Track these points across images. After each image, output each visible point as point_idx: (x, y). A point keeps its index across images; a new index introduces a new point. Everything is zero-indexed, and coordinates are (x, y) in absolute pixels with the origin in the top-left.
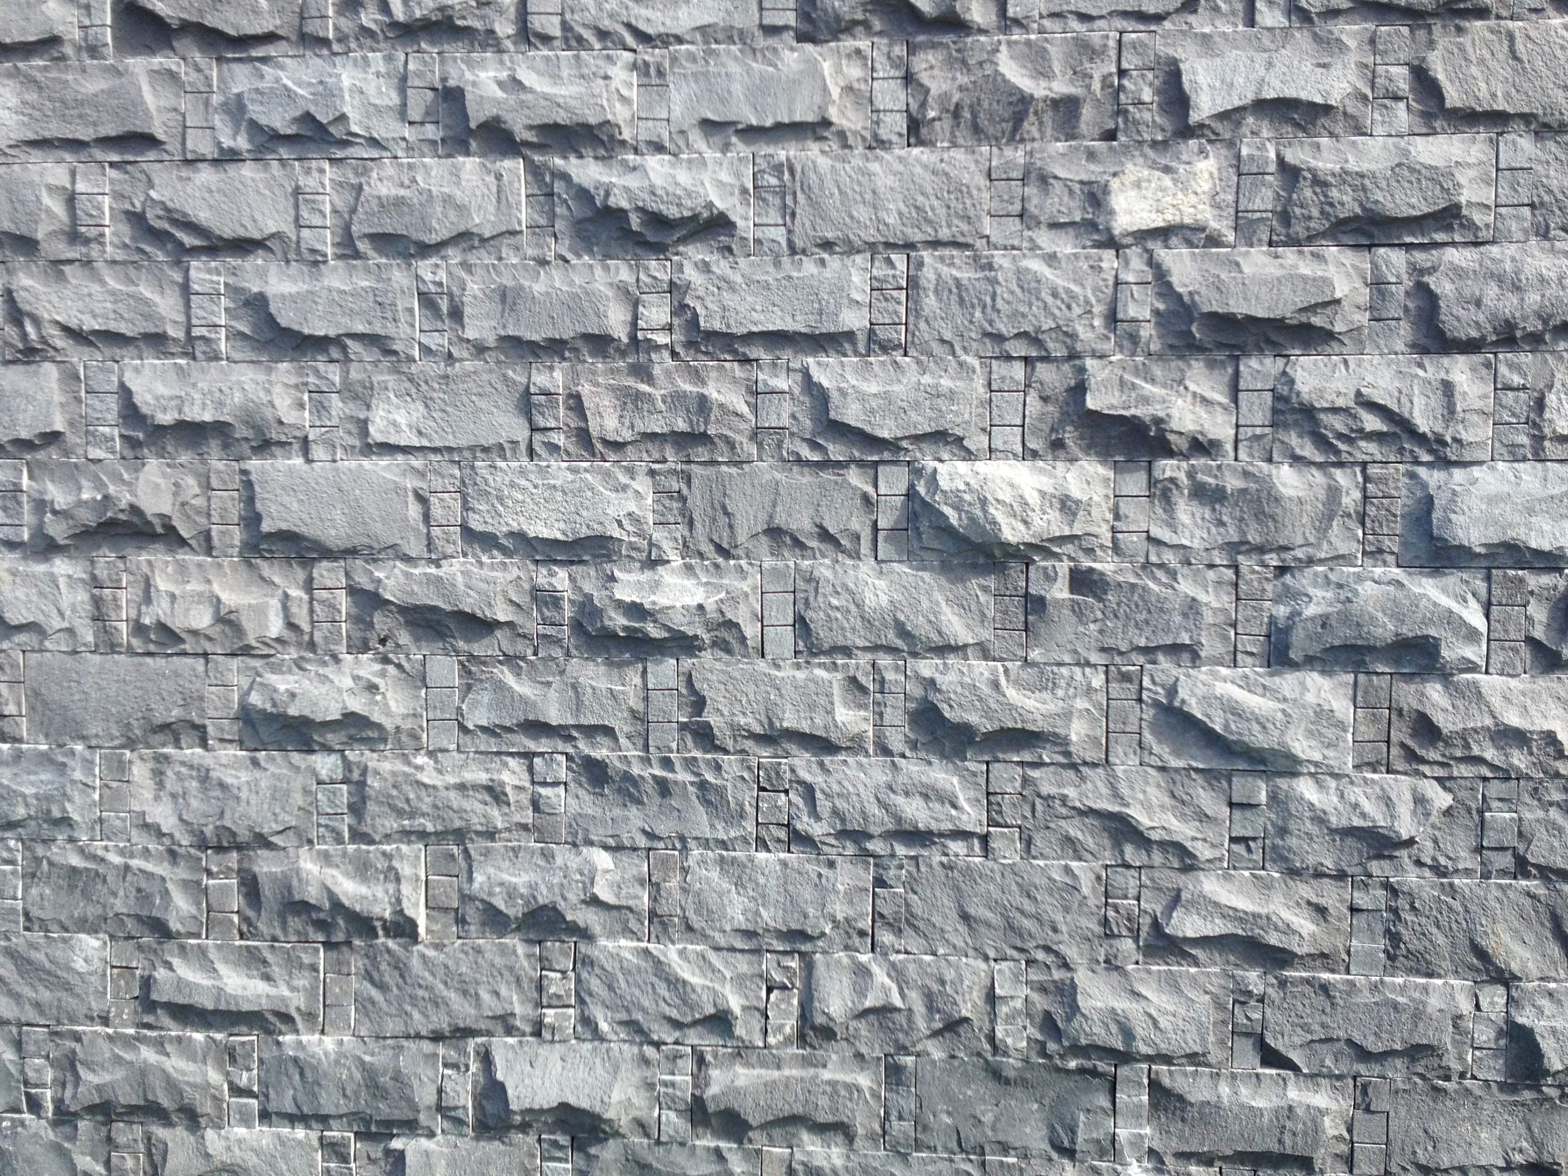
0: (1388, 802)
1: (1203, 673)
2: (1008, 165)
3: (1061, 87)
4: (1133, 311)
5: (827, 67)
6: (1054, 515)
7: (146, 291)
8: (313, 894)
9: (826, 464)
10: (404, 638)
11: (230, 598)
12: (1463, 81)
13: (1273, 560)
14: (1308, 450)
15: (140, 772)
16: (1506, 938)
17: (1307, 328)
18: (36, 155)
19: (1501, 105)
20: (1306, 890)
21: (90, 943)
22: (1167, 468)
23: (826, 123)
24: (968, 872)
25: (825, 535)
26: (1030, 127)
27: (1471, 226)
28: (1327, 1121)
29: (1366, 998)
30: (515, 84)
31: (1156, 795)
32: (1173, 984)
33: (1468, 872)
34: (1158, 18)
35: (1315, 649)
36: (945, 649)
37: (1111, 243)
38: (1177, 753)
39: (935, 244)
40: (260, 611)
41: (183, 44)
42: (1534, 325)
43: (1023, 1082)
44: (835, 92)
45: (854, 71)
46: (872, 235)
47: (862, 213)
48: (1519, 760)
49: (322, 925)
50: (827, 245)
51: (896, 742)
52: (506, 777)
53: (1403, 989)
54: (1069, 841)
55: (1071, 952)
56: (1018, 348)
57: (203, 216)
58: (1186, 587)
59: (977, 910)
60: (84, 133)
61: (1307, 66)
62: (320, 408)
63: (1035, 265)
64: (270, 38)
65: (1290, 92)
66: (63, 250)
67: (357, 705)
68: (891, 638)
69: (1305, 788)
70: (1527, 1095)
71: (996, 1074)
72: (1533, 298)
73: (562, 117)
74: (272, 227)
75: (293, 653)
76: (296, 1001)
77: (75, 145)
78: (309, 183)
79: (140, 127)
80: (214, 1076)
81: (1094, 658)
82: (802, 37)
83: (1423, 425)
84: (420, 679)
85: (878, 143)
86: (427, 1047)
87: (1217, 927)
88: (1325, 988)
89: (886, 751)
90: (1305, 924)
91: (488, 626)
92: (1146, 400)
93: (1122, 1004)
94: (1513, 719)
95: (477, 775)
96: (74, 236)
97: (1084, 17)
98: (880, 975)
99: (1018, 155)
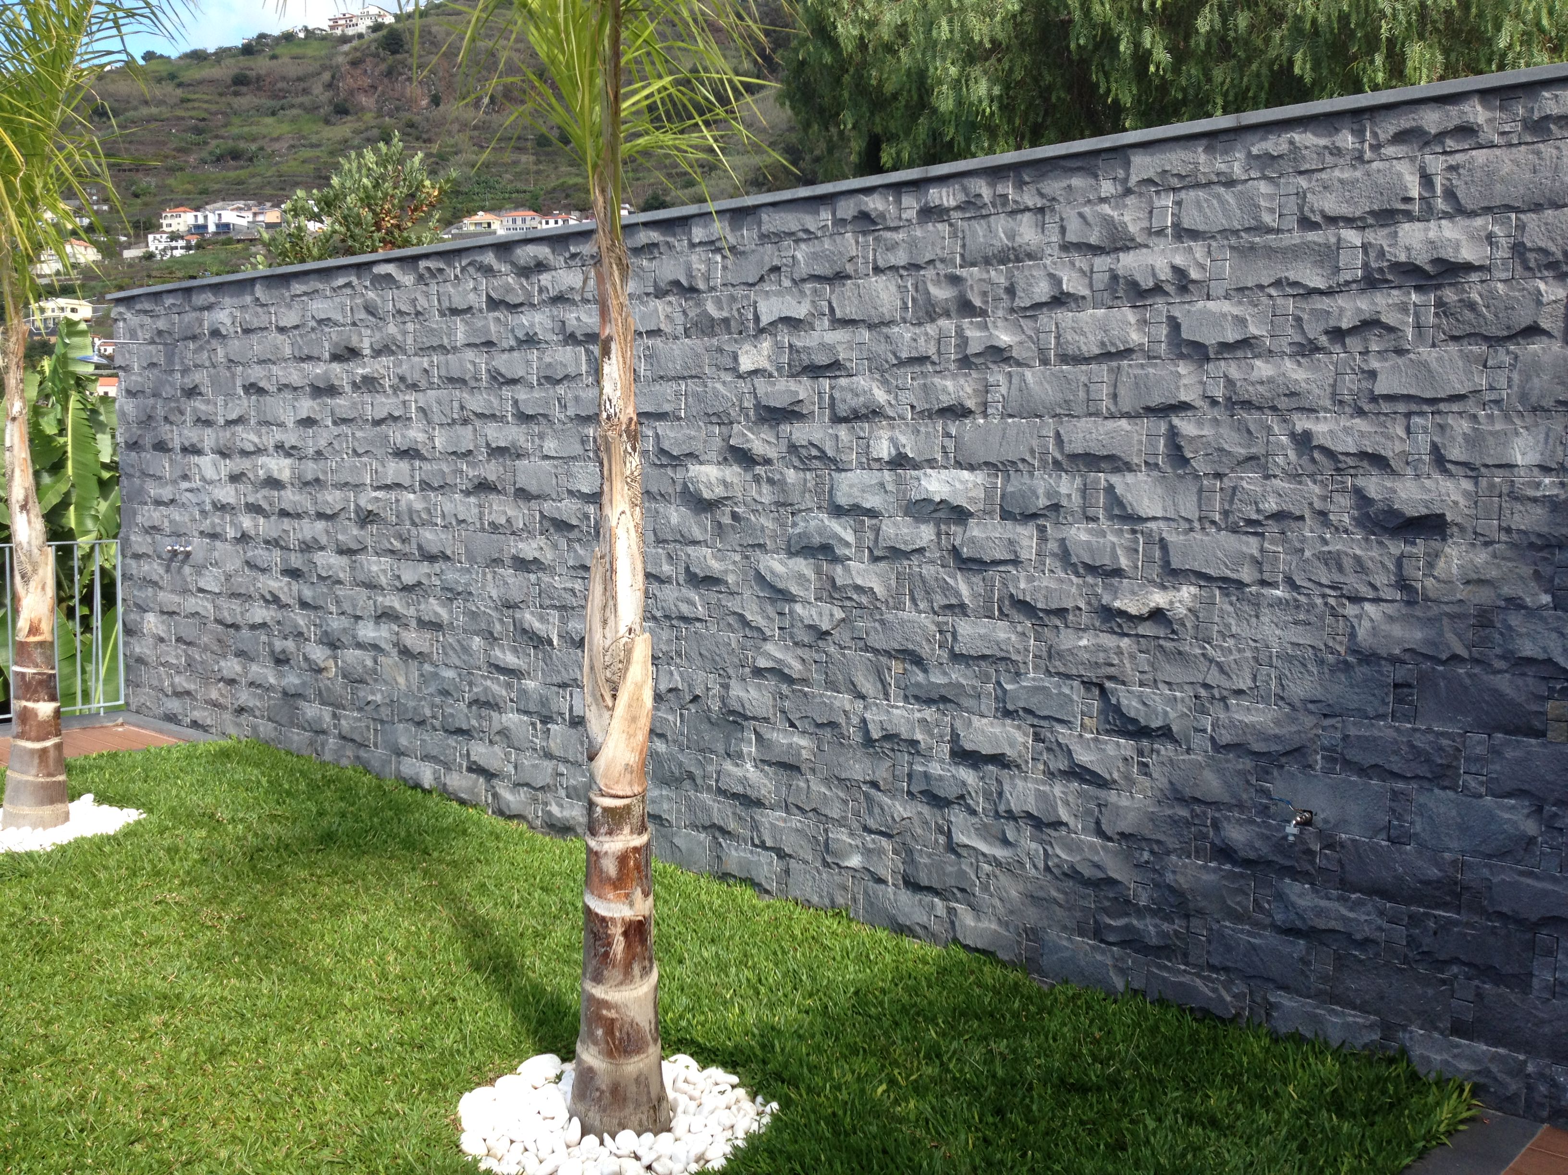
0: (821, 614)
1: (768, 557)
2: (712, 345)
3: (725, 314)
4: (746, 405)
5: (660, 309)
6: (722, 488)
7: (492, 399)
8: (526, 626)
9: (662, 466)
10: (552, 530)
11: (510, 513)
12: (843, 307)
13: (789, 509)
14: (797, 463)
15: (489, 576)
16: (861, 678)
17: (793, 412)
18: (468, 349)
19: (854, 317)
20: (799, 652)
21: (477, 639)
22: (759, 470)
23: (660, 330)
24: (701, 635)
25: (662, 495)
26: (717, 329)
27: (846, 368)
28: (804, 752)
29: (818, 700)
30: (578, 319)
31: (755, 608)
32: (759, 687)
33: (850, 648)
34: (753, 285)
35: (798, 548)
36: (695, 543)
37: (740, 376)
38: (762, 590)
39: (692, 377)
40: (517, 517)
41: (502, 308)
42: (864, 411)
43: (718, 725)
44: (662, 318)
45: (669, 310)
46: (673, 373)
47: (670, 365)
48: (864, 600)
49: (531, 639)
50: (661, 377)
51: (681, 582)
52: (577, 586)
53: (829, 697)
54: (729, 625)
55: (731, 671)
56: (714, 419)
57: (503, 371)
58: (762, 520)
59: (704, 652)
60: (478, 341)
61: (794, 303)
62: (533, 442)
63: (719, 386)
64: (521, 304)
65: (789, 314)
66: (473, 384)
67: (537, 554)
68: (679, 537)
69: (798, 608)
70: (871, 750)
71: (709, 719)
72: (862, 399)
73: (589, 331)
74: (520, 374)
75: (525, 535)
76: (524, 667)
77: (475, 345)
78: (529, 357)
79: (489, 338)
80: (504, 693)
81: (738, 549)
82: (657, 297)
83: (830, 453)
84: (555, 546)
85: (676, 338)
86: (556, 689)
87: (770, 664)
88: (805, 694)
89: (678, 584)
90: (797, 665)
91: (573, 527)
92: (748, 441)
93: (742, 694)
94: (859, 582)
95: (569, 585)
96: (477, 380)
97: (733, 286)
98: (677, 677)
99: (715, 341)
